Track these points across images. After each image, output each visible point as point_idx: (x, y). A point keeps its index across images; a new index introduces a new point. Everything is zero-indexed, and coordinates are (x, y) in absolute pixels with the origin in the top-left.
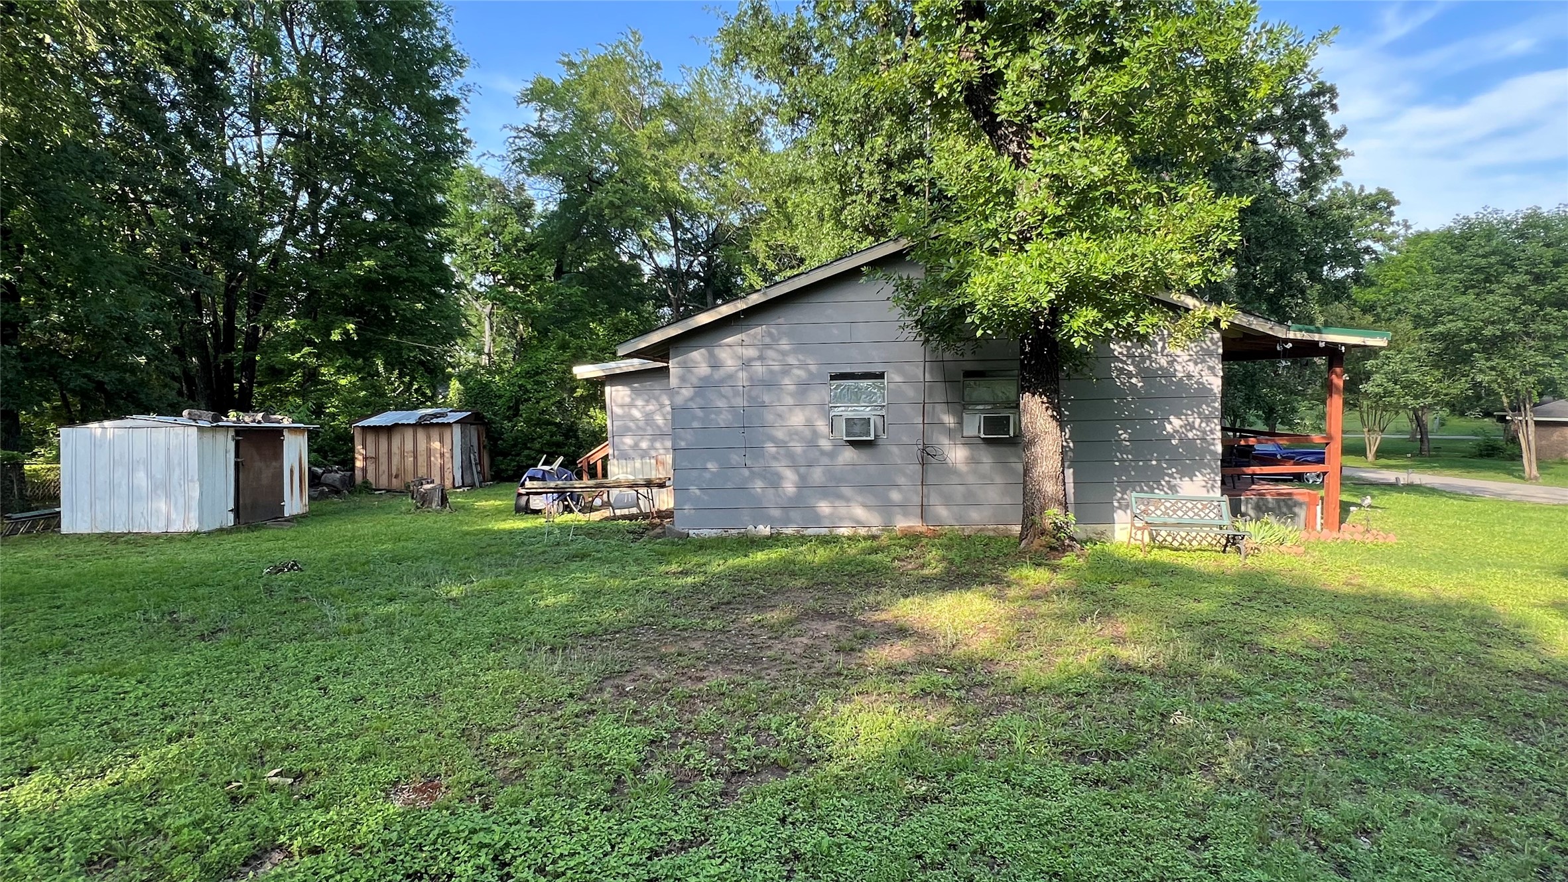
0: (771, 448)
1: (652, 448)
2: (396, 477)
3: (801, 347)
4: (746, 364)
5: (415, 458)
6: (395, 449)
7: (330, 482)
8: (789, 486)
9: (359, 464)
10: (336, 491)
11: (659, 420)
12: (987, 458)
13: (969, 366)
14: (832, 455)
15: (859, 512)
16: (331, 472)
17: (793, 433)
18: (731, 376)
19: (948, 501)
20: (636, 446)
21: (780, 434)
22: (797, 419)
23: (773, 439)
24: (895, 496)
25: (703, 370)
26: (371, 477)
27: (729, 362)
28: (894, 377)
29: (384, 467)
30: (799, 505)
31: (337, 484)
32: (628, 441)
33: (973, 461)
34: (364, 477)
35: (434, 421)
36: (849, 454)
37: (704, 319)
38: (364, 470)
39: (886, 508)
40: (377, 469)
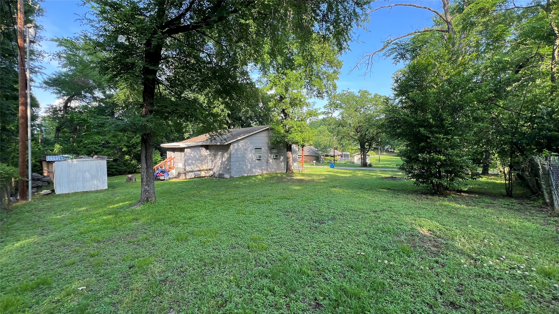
0: (246, 161)
1: (195, 162)
3: (251, 143)
4: (243, 146)
8: (249, 167)
9: (45, 174)
11: (197, 156)
12: (274, 161)
13: (272, 147)
14: (255, 161)
15: (259, 171)
17: (250, 158)
18: (241, 148)
19: (270, 168)
20: (192, 163)
21: (248, 158)
22: (250, 155)
23: (247, 159)
24: (263, 168)
25: (236, 147)
27: (241, 146)
28: (263, 149)
30: (251, 170)
32: (190, 161)
33: (273, 162)
36: (257, 161)
37: (239, 138)
39: (262, 170)
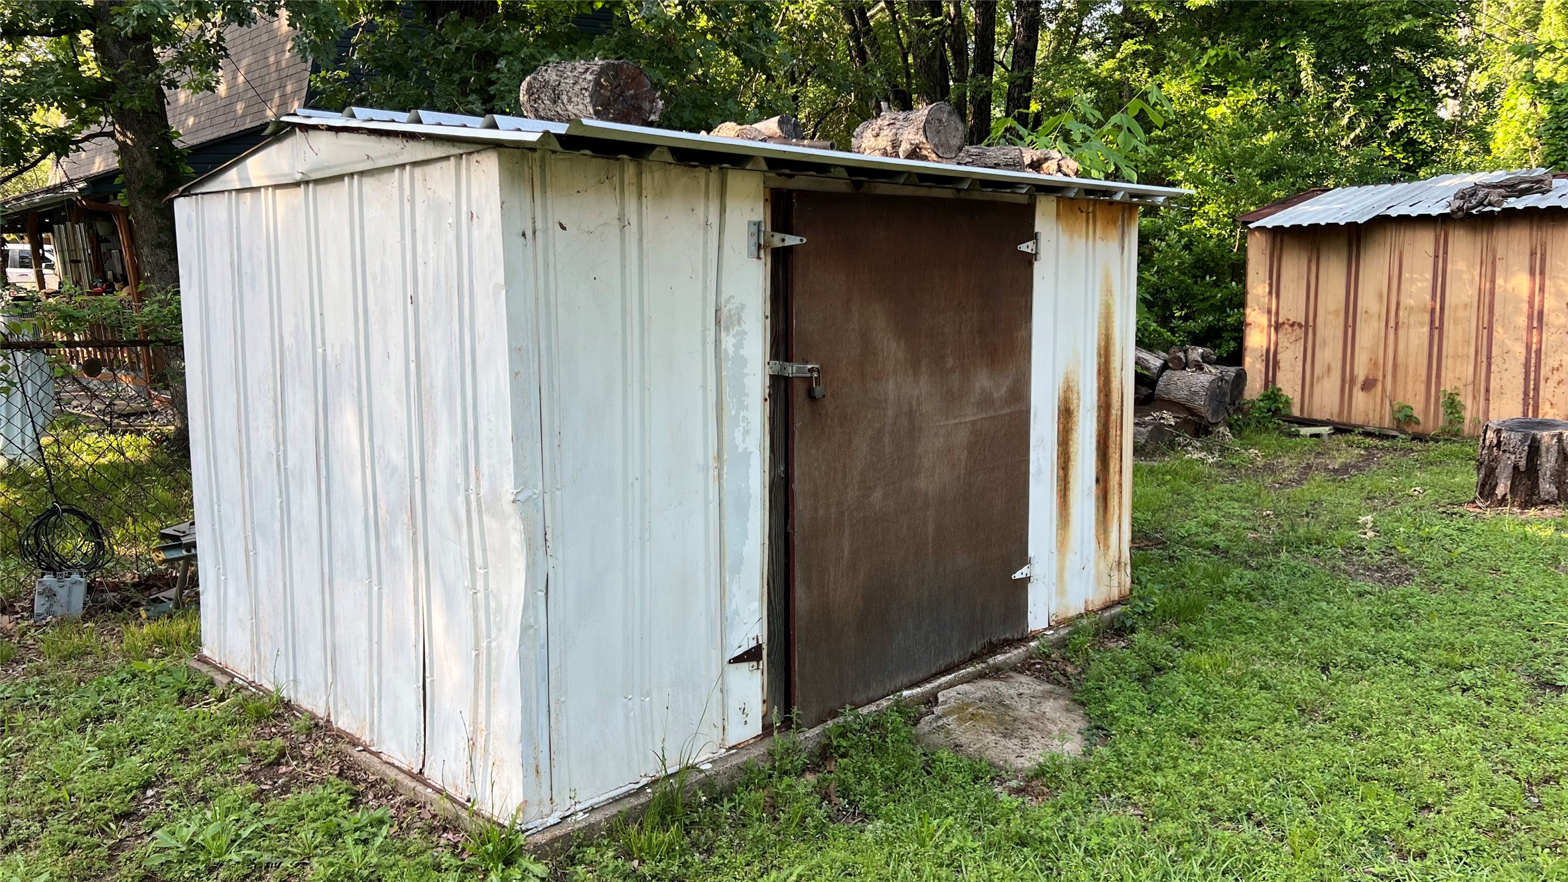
2: (1368, 385)
5: (1436, 327)
6: (1370, 300)
7: (1181, 395)
9: (1256, 339)
10: (1199, 428)
16: (1184, 366)
26: (1288, 384)
29: (1329, 353)
31: (1200, 403)
34: (1270, 380)
35: (1519, 204)
38: (1271, 361)
40: (1308, 357)
